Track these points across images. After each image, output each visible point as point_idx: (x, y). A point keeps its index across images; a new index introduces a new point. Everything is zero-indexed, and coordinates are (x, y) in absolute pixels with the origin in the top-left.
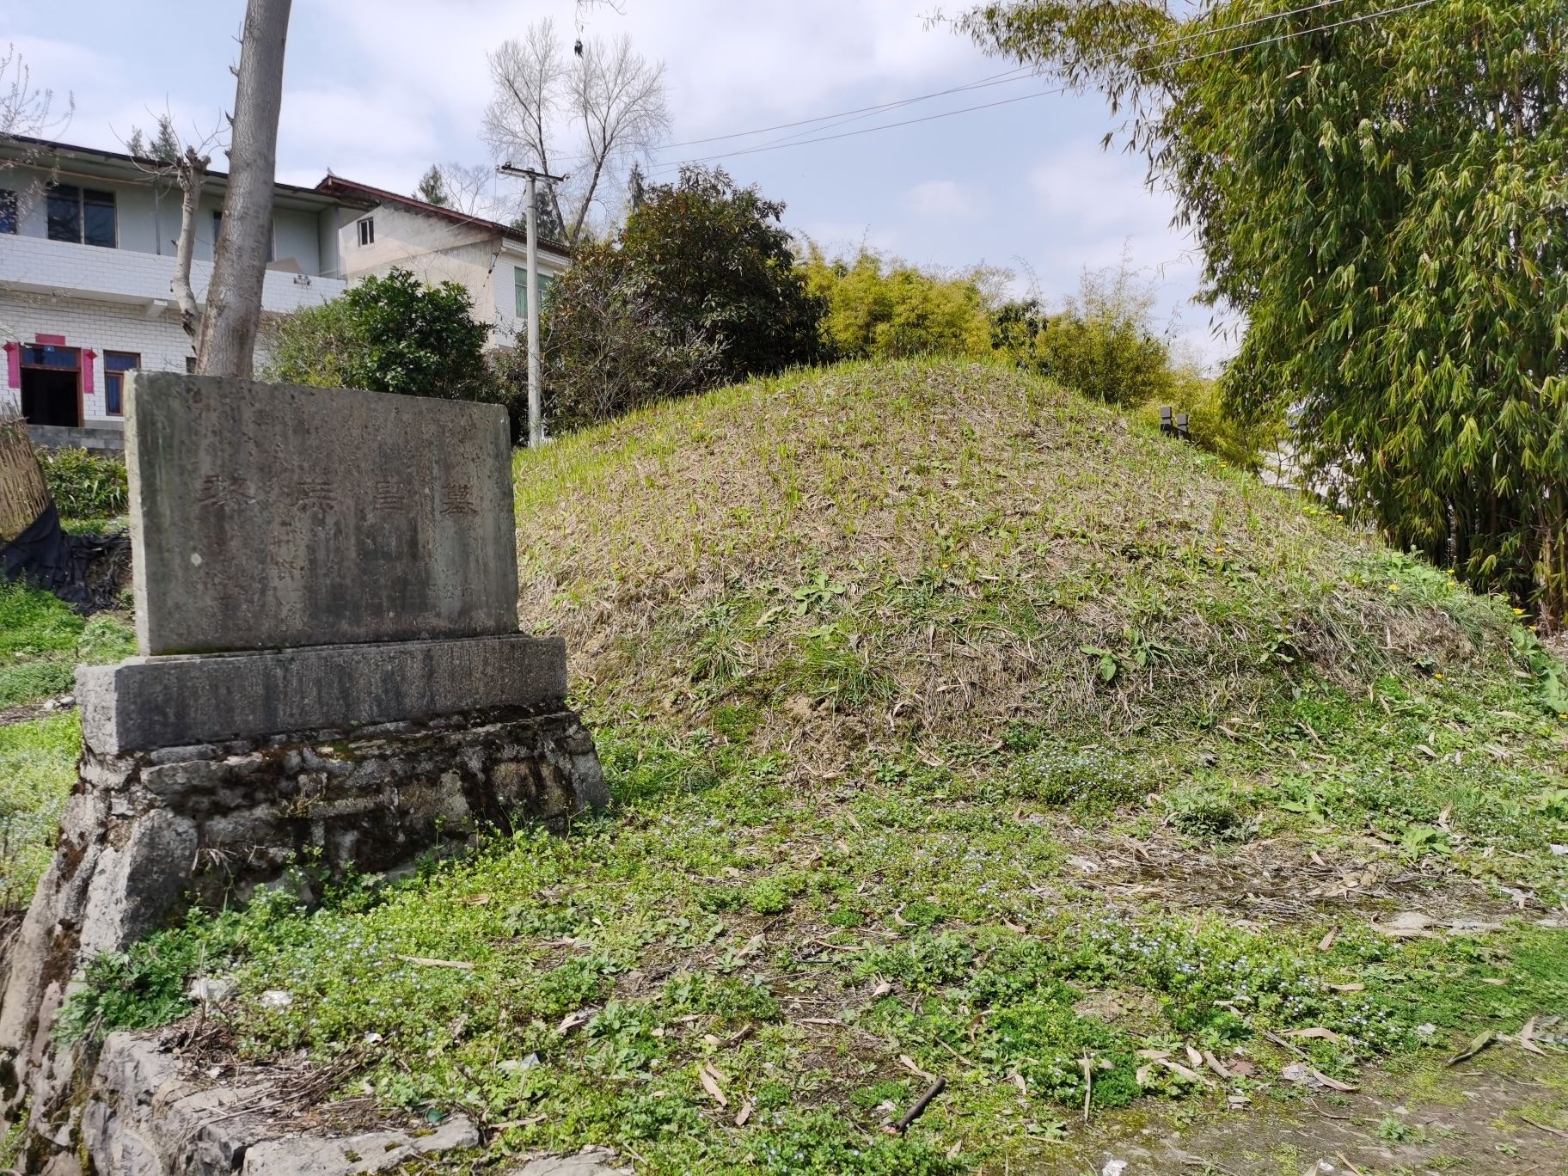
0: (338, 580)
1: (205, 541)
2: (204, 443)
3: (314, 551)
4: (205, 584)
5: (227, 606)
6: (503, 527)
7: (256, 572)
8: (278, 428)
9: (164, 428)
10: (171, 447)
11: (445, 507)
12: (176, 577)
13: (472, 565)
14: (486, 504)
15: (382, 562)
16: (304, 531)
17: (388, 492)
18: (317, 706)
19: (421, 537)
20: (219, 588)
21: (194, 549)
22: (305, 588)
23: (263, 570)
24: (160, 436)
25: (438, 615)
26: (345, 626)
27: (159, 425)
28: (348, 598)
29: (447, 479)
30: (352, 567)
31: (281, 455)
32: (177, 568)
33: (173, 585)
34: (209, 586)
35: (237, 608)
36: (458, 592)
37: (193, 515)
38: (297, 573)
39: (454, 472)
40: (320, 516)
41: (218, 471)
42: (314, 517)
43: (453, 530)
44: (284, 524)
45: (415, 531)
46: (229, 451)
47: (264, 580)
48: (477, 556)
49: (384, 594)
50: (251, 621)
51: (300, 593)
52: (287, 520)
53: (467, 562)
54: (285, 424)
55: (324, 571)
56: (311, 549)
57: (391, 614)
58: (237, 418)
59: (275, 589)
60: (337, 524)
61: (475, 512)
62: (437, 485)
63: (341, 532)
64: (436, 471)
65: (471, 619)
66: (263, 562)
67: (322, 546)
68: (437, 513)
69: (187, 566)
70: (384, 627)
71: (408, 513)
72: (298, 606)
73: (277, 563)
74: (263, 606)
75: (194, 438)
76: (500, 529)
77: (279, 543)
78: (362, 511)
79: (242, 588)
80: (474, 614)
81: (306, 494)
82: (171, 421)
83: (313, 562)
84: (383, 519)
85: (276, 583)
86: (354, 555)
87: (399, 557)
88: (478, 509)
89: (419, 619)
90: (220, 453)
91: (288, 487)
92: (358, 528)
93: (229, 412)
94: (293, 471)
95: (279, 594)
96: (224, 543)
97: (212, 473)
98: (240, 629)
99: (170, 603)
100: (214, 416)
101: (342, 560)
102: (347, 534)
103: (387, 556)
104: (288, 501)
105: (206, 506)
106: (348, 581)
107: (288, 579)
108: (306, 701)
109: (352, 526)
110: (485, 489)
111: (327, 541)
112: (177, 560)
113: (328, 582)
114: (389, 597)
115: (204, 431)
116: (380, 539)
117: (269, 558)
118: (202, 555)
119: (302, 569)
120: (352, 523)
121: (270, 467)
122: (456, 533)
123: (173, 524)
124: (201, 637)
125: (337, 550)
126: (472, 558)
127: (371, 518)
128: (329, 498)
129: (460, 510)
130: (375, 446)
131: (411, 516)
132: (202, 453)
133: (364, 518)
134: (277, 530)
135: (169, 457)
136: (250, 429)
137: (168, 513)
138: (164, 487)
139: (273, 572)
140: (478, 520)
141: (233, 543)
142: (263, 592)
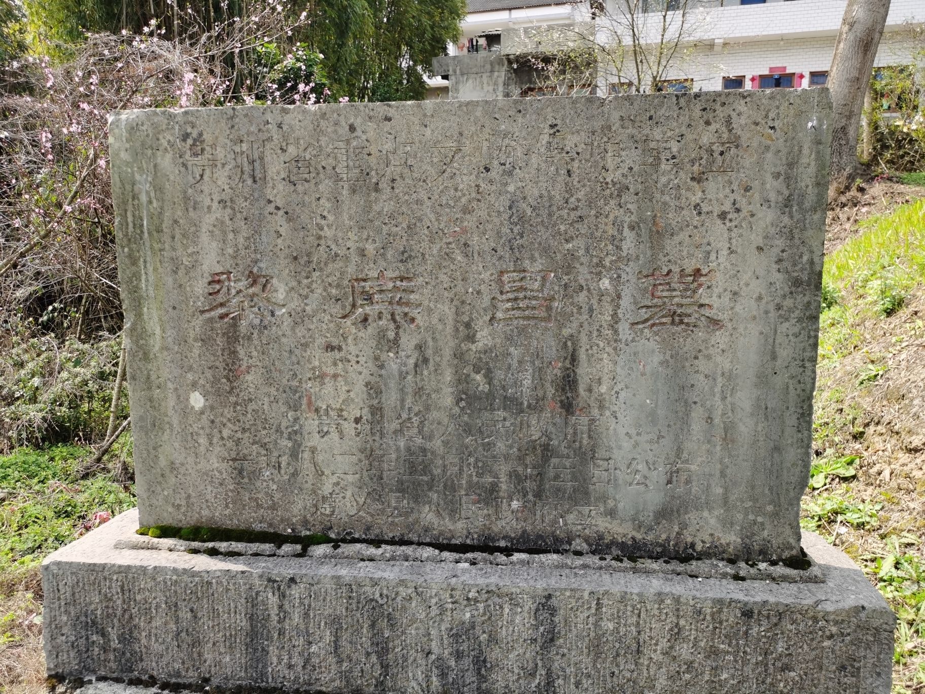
0: (419, 441)
1: (209, 374)
2: (209, 220)
3: (379, 392)
4: (210, 437)
5: (240, 472)
6: (784, 353)
7: (284, 424)
8: (326, 186)
9: (150, 202)
10: (159, 231)
11: (644, 314)
12: (171, 425)
13: (697, 426)
14: (746, 306)
15: (501, 413)
16: (362, 360)
17: (522, 289)
18: (332, 659)
19: (584, 372)
20: (230, 444)
21: (194, 385)
22: (362, 451)
23: (296, 420)
24: (145, 215)
25: (611, 513)
26: (428, 516)
27: (144, 198)
28: (437, 471)
29: (654, 258)
30: (446, 421)
31: (328, 233)
32: (171, 412)
33: (166, 437)
34: (215, 440)
35: (255, 474)
36: (658, 475)
37: (192, 334)
38: (349, 427)
39: (670, 244)
40: (391, 335)
41: (228, 264)
42: (381, 335)
43: (657, 358)
44: (330, 348)
45: (574, 359)
46: (245, 231)
47: (295, 435)
48: (710, 411)
49: (503, 469)
50: (277, 496)
51: (354, 459)
52: (335, 342)
53: (685, 421)
54: (338, 179)
55: (395, 425)
56: (374, 389)
57: (515, 504)
58: (258, 175)
59: (313, 450)
60: (419, 347)
61: (715, 323)
62: (629, 272)
63: (426, 361)
64: (629, 244)
65: (684, 526)
66: (296, 408)
67: (392, 384)
68: (624, 328)
69: (185, 411)
70: (501, 523)
71: (561, 326)
72: (350, 478)
73: (317, 410)
74: (295, 474)
75: (192, 214)
76: (774, 357)
77: (321, 378)
78: (468, 325)
79: (264, 446)
80: (692, 517)
81: (369, 299)
82: (159, 189)
83: (377, 411)
84: (509, 338)
85: (315, 440)
86: (448, 401)
87: (536, 407)
88: (723, 316)
89: (571, 518)
90: (231, 236)
91: (338, 286)
92: (459, 355)
93: (247, 168)
94: (347, 258)
95: (320, 458)
96: (237, 377)
97: (219, 269)
98: (259, 506)
99: (163, 462)
100: (222, 176)
101: (428, 408)
102: (438, 365)
103: (512, 404)
104: (337, 310)
105: (211, 320)
106: (437, 444)
107: (335, 436)
108: (314, 648)
109: (447, 353)
110: (745, 277)
111: (402, 376)
112: (171, 402)
113: (402, 444)
114: (514, 476)
115: (207, 202)
116: (499, 375)
117: (305, 401)
118: (205, 395)
119: (357, 420)
120: (448, 346)
121: (309, 255)
122: (664, 363)
123: (165, 348)
124: (205, 513)
125: (419, 392)
126: (697, 414)
127: (484, 337)
128: (407, 304)
129: (677, 318)
130: (502, 203)
131: (566, 332)
132: (204, 238)
133: (471, 338)
134: (318, 357)
135: (157, 246)
136: (278, 192)
137: (158, 331)
138: (151, 292)
139: (311, 423)
140: (720, 338)
141: (249, 378)
142: (294, 454)
